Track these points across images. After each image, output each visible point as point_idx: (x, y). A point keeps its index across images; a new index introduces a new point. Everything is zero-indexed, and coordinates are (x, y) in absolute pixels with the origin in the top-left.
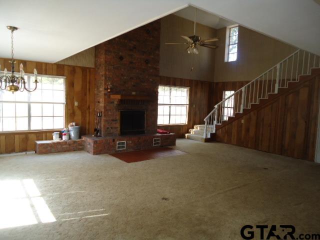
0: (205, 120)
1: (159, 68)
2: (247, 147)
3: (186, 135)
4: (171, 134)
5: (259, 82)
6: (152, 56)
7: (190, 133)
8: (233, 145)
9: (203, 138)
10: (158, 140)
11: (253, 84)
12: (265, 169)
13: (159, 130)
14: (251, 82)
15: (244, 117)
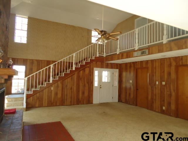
5: (62, 62)
8: (45, 107)
14: (57, 62)
15: (53, 85)
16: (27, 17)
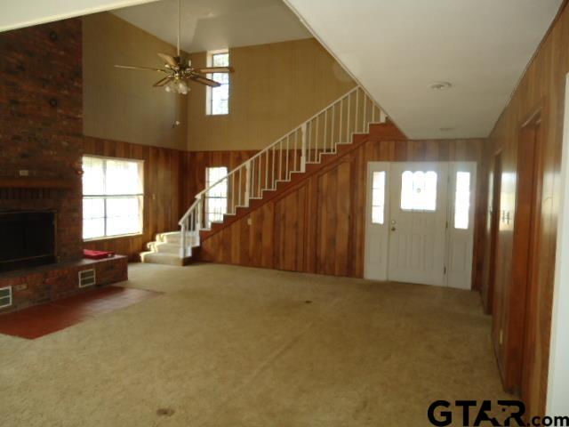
0: (180, 223)
1: (81, 119)
2: (259, 266)
3: (143, 255)
4: (117, 257)
5: (274, 153)
6: (66, 92)
7: (148, 250)
8: (236, 264)
9: (179, 259)
10: (91, 273)
11: (264, 155)
12: (308, 302)
13: (86, 252)
14: (260, 153)
15: (252, 214)
16: (227, 50)
